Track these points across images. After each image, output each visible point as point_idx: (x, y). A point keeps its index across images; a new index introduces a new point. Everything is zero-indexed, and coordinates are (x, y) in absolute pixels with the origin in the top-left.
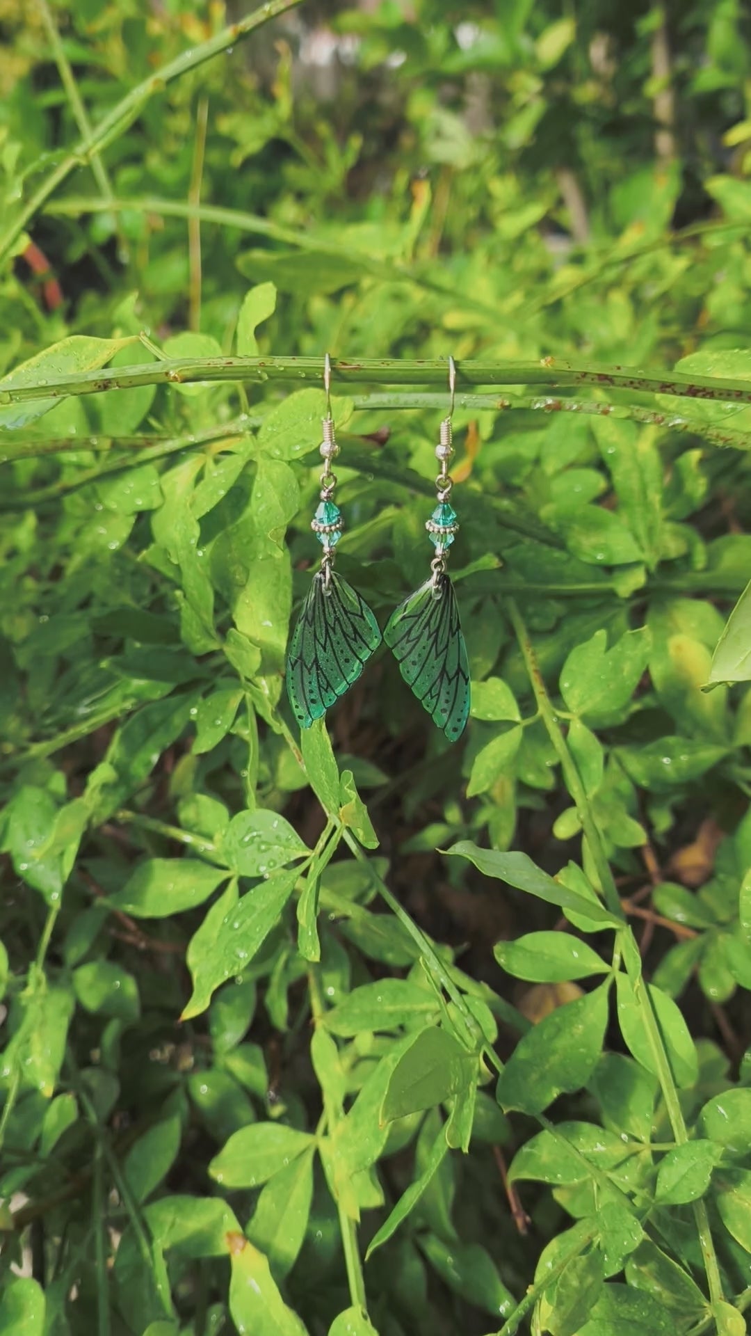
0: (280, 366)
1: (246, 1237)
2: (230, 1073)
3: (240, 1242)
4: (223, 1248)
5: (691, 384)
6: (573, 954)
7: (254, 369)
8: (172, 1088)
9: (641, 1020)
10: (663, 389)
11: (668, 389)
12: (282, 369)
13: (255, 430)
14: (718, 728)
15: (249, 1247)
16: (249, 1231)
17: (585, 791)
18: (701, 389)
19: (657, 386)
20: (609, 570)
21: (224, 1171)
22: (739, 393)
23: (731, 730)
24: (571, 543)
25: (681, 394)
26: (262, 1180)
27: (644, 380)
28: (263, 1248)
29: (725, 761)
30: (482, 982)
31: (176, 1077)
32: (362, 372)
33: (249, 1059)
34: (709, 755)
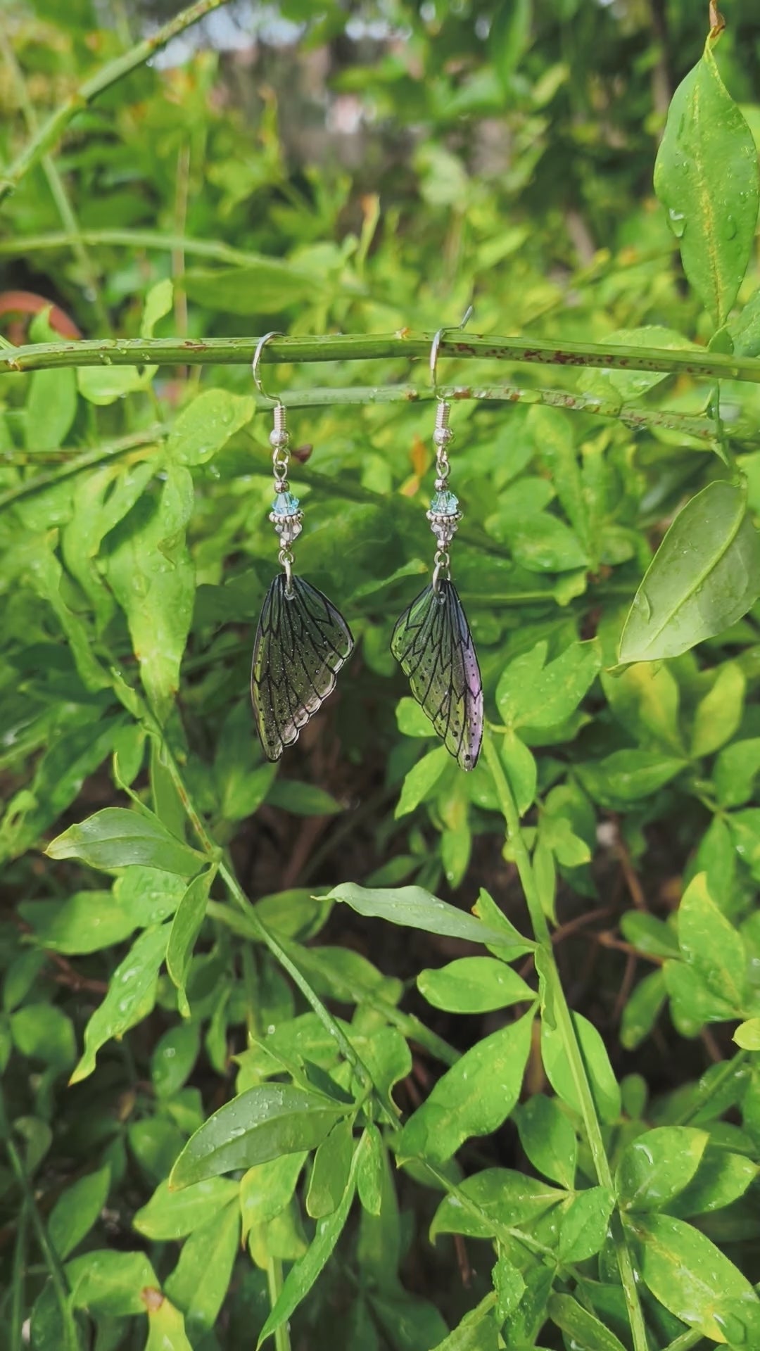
0: (123, 349)
1: (164, 1294)
2: (172, 1120)
3: (155, 1297)
4: (138, 1306)
5: (558, 349)
6: (498, 980)
7: (96, 353)
8: (111, 1137)
9: (564, 1051)
10: (529, 357)
11: (533, 357)
12: (125, 352)
13: (166, 437)
14: (673, 739)
15: (167, 1305)
16: (168, 1286)
17: (516, 805)
18: (568, 355)
19: (522, 355)
20: (553, 577)
21: (148, 1224)
22: (609, 358)
23: (688, 741)
24: (517, 553)
25: (549, 362)
26: (187, 1231)
27: (507, 348)
28: (183, 1308)
29: (685, 774)
30: (412, 1015)
31: (117, 1126)
32: (207, 351)
33: (188, 1105)
34: (664, 769)
